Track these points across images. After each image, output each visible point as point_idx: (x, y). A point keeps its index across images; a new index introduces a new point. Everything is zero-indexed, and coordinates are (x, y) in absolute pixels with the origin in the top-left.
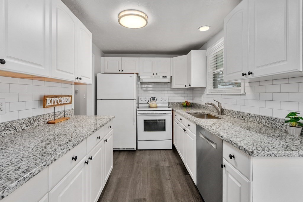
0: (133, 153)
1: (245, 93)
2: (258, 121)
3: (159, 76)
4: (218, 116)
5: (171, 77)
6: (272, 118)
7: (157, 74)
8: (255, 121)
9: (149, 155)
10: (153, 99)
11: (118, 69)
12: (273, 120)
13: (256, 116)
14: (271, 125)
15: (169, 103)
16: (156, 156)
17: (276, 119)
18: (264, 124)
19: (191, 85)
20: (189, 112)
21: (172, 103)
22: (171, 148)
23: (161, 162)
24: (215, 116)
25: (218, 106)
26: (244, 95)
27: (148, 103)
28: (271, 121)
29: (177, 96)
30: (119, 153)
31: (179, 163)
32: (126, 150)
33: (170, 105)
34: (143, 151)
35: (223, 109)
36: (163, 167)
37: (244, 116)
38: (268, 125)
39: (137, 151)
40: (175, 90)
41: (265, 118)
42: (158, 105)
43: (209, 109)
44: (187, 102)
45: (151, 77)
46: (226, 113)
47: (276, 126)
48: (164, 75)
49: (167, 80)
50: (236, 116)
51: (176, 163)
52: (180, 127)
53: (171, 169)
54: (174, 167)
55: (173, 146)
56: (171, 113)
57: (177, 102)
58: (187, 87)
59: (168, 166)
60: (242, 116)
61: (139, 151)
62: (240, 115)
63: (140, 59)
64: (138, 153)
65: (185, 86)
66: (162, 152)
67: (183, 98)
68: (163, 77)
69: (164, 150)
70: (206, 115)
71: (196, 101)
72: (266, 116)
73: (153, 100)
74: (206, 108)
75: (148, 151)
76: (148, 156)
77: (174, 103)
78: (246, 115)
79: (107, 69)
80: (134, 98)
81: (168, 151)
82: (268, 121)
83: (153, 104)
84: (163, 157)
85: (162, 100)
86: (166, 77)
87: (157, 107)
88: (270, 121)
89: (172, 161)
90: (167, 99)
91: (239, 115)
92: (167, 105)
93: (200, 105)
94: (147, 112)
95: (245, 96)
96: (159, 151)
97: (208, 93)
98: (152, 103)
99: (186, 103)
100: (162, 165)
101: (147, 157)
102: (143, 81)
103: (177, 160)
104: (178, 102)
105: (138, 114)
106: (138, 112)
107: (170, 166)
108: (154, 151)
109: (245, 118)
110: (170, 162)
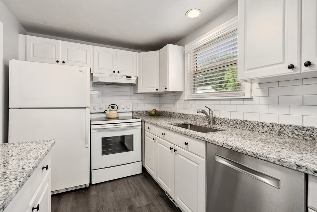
0: (85, 192)
1: (253, 97)
2: (277, 131)
3: (121, 76)
4: (210, 126)
5: (137, 77)
6: (304, 128)
7: (119, 72)
8: (272, 132)
9: (113, 191)
10: (111, 107)
11: (54, 58)
12: (306, 131)
13: (275, 125)
14: (303, 137)
15: (133, 112)
16: (123, 191)
17: (313, 128)
18: (290, 135)
19: (167, 89)
20: (170, 123)
21: (137, 112)
22: (140, 172)
23: (133, 200)
24: (207, 127)
25: (210, 114)
26: (251, 99)
27: (105, 113)
28: (303, 132)
29: (142, 102)
30: (59, 198)
31: (160, 195)
32: (71, 189)
33: (133, 115)
34: (102, 185)
35: (215, 118)
36: (140, 207)
37: (252, 126)
38: (296, 137)
39: (91, 188)
40: (140, 95)
41: (291, 128)
42: (121, 115)
43: (189, 117)
44: (155, 110)
45: (110, 75)
46: (220, 122)
47: (314, 138)
48: (129, 75)
49: (133, 81)
50: (238, 126)
51: (155, 195)
52: (160, 145)
53: (152, 208)
54: (155, 203)
55: (144, 169)
56: (140, 125)
57: (142, 110)
58: (158, 91)
59: (147, 204)
60: (248, 125)
61: (94, 187)
62: (245, 125)
63: (93, 47)
64: (93, 192)
65: (157, 90)
66: (130, 180)
67: (149, 105)
68: (127, 77)
69: (132, 177)
70: (189, 125)
71: (166, 108)
72: (293, 126)
73: (113, 108)
74: (184, 116)
75: (109, 184)
76: (112, 194)
77: (139, 111)
78: (255, 124)
79: (32, 56)
80: (87, 105)
81: (138, 177)
82: (298, 132)
83: (113, 113)
84: (134, 189)
85: (124, 109)
86: (130, 77)
87: (118, 118)
88: (301, 131)
89: (149, 194)
90: (131, 107)
91: (243, 125)
92: (130, 114)
93: (174, 113)
94: (106, 126)
95: (253, 100)
96: (125, 180)
97: (186, 98)
98: (111, 112)
99: (155, 112)
100: (137, 205)
101: (110, 195)
102: (99, 81)
103: (154, 191)
104: (144, 110)
105: (93, 129)
106: (93, 127)
107: (149, 204)
108: (118, 181)
109: (253, 128)
110: (147, 196)
